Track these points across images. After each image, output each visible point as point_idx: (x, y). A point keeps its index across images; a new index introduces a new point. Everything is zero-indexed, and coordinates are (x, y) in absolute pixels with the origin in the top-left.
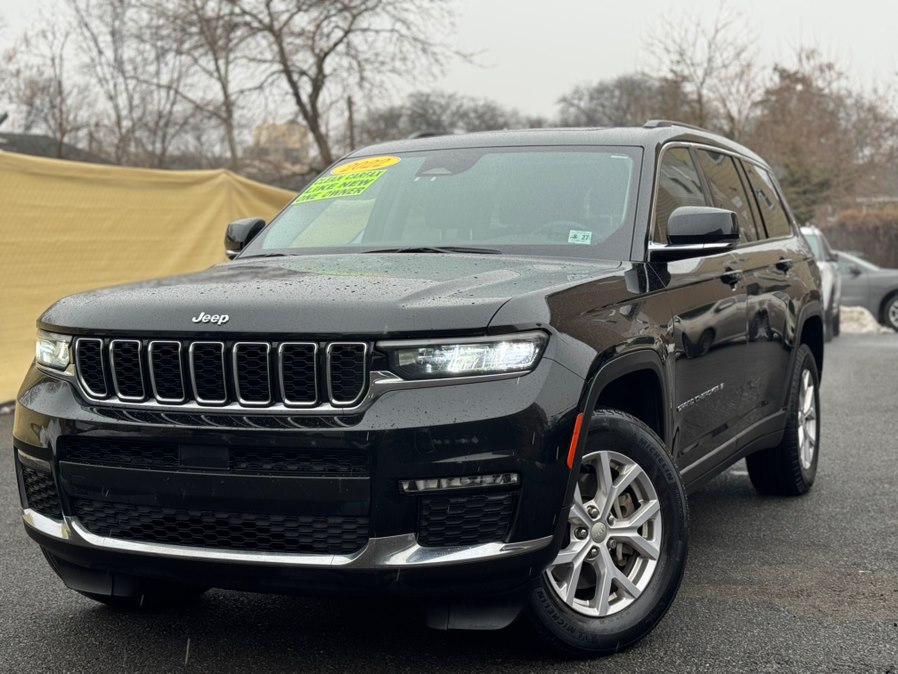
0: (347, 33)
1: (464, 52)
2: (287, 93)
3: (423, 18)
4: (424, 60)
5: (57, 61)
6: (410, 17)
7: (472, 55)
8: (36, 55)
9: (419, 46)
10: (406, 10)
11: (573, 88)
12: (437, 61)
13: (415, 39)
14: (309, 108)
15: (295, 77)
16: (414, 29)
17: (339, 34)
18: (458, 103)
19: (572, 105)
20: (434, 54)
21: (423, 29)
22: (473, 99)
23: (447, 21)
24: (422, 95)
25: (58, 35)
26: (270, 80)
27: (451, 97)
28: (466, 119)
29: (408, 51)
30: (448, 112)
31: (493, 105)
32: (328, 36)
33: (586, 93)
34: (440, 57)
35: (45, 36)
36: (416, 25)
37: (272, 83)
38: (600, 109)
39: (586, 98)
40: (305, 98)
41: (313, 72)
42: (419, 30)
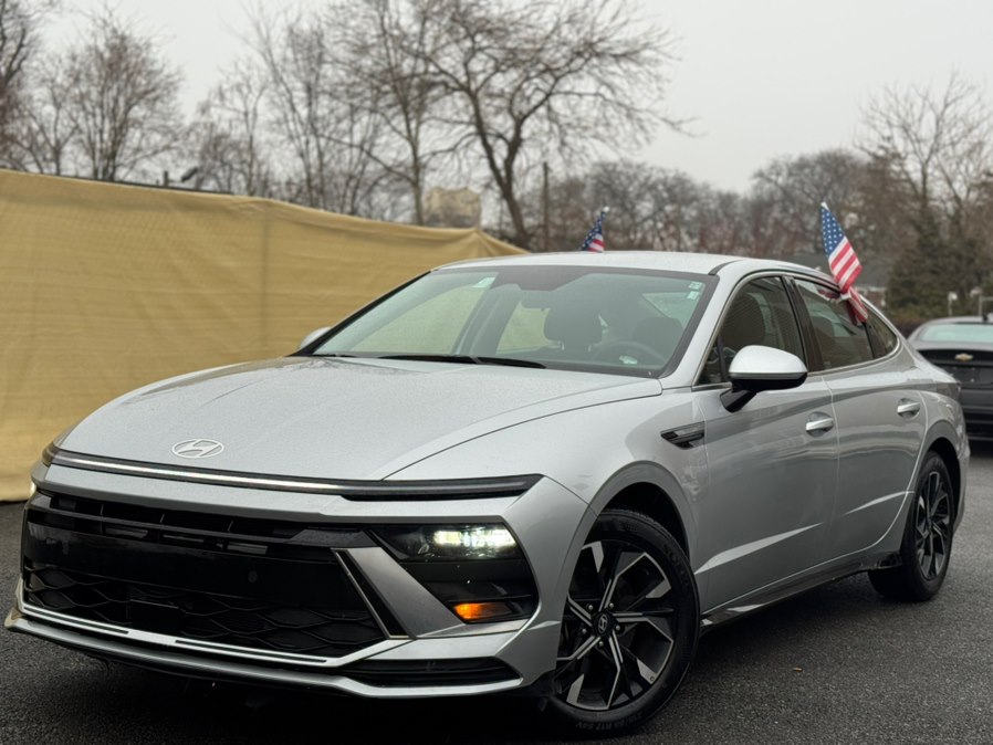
0: (548, 95)
1: (674, 119)
2: (481, 157)
3: (629, 82)
4: (628, 127)
5: (250, 116)
6: (617, 81)
7: (681, 122)
8: (229, 109)
9: (624, 111)
10: (613, 73)
11: (771, 163)
12: (642, 127)
13: (620, 104)
14: (503, 174)
15: (490, 141)
16: (619, 93)
17: (539, 96)
18: (646, 174)
19: (769, 180)
20: (639, 120)
21: (628, 93)
22: (663, 171)
23: (654, 86)
24: (609, 164)
25: (253, 90)
26: (464, 142)
28: (654, 192)
29: (613, 116)
30: (636, 183)
31: (687, 177)
32: (529, 99)
33: (784, 167)
34: (647, 125)
35: (240, 91)
36: (621, 90)
37: (467, 146)
38: (797, 185)
39: (785, 173)
40: (499, 163)
41: (510, 135)
42: (625, 95)
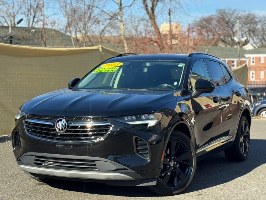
18: (237, 13)
24: (222, 10)
27: (234, 10)
28: (240, 20)
30: (233, 16)
31: (252, 13)
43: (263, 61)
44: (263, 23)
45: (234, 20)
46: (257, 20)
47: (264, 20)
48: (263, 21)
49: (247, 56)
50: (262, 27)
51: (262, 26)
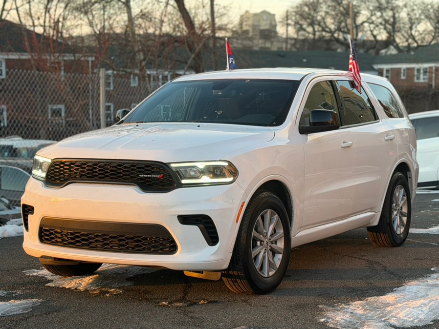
43: (404, 76)
44: (409, 9)
45: (358, 5)
46: (401, 4)
47: (412, 4)
48: (411, 7)
49: (376, 67)
50: (409, 16)
51: (408, 14)
